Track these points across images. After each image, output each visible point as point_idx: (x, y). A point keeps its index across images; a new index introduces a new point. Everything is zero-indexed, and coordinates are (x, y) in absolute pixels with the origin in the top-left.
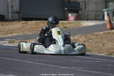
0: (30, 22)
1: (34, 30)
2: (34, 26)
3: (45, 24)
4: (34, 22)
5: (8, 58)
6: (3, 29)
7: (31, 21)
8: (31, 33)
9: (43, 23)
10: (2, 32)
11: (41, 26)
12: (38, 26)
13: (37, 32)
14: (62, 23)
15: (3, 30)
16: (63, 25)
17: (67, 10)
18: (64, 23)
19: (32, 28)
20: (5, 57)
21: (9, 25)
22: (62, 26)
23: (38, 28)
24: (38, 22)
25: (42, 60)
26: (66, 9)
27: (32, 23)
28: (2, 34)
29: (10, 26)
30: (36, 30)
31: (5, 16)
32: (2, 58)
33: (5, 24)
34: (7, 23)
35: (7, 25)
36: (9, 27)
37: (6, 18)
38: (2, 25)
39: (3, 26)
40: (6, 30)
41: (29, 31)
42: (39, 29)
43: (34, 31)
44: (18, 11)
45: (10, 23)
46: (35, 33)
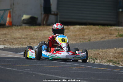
0: (72, 28)
1: (79, 38)
2: (78, 33)
3: (92, 30)
4: (78, 27)
5: (52, 74)
6: (37, 36)
7: (74, 27)
8: (74, 42)
9: (89, 29)
10: (35, 40)
11: (87, 33)
12: (83, 33)
13: (82, 41)
14: (116, 30)
15: (36, 38)
16: (119, 33)
17: (122, 12)
18: (118, 29)
19: (75, 36)
20: (48, 74)
21: (44, 30)
22: (117, 33)
23: (83, 36)
24: (83, 28)
25: (100, 79)
26: (121, 10)
27: (76, 29)
28: (35, 42)
29: (45, 32)
30: (81, 39)
31: (37, 19)
32: (45, 74)
33: (38, 29)
34: (41, 28)
35: (41, 30)
36: (44, 34)
37: (39, 21)
38: (35, 30)
39: (36, 32)
40: (41, 37)
41: (72, 39)
42: (85, 36)
43: (79, 40)
44: (56, 13)
45: (45, 28)
46: (80, 42)
